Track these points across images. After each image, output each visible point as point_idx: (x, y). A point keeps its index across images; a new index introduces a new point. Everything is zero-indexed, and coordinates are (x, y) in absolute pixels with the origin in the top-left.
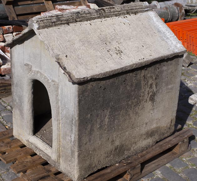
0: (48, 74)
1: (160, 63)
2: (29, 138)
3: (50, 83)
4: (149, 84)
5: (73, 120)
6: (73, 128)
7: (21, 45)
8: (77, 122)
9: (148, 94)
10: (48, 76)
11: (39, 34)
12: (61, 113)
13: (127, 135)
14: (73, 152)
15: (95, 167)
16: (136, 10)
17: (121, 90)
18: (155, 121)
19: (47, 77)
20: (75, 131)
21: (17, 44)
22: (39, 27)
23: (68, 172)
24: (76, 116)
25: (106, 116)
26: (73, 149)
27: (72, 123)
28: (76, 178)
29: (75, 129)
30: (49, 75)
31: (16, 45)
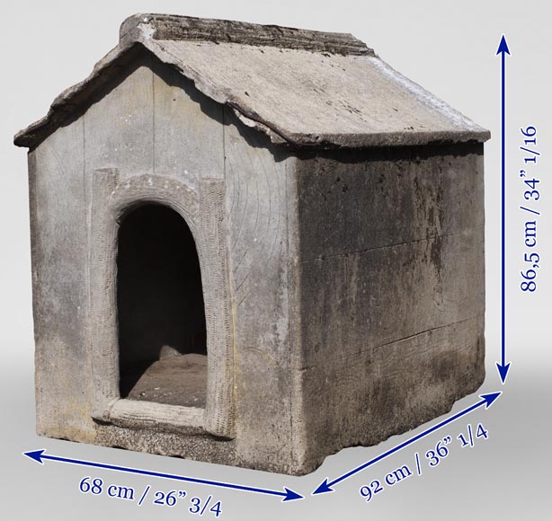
0: (183, 170)
1: (443, 156)
2: (112, 406)
3: (190, 193)
4: (427, 209)
5: (281, 271)
6: (281, 297)
7: (73, 123)
8: (297, 273)
9: (428, 237)
10: (183, 175)
11: (163, 49)
12: (234, 272)
13: (394, 353)
14: (283, 377)
15: (337, 435)
16: (342, 46)
17: (377, 205)
18: (446, 331)
19: (179, 179)
20: (291, 301)
21: (57, 128)
22: (158, 31)
23: (266, 456)
24: (291, 255)
25: (351, 275)
26: (284, 367)
27: (280, 283)
28: (299, 460)
29: (289, 297)
30: (186, 172)
31: (54, 130)
